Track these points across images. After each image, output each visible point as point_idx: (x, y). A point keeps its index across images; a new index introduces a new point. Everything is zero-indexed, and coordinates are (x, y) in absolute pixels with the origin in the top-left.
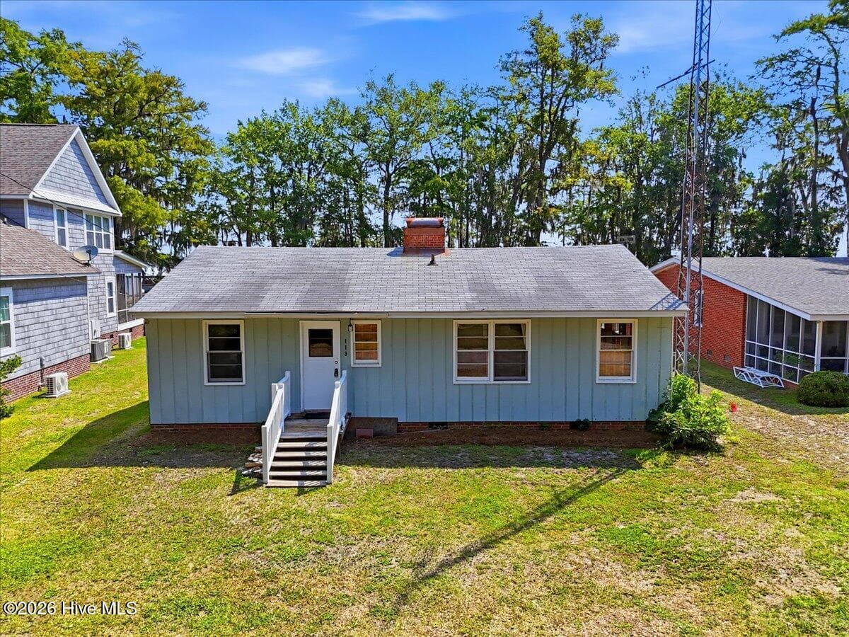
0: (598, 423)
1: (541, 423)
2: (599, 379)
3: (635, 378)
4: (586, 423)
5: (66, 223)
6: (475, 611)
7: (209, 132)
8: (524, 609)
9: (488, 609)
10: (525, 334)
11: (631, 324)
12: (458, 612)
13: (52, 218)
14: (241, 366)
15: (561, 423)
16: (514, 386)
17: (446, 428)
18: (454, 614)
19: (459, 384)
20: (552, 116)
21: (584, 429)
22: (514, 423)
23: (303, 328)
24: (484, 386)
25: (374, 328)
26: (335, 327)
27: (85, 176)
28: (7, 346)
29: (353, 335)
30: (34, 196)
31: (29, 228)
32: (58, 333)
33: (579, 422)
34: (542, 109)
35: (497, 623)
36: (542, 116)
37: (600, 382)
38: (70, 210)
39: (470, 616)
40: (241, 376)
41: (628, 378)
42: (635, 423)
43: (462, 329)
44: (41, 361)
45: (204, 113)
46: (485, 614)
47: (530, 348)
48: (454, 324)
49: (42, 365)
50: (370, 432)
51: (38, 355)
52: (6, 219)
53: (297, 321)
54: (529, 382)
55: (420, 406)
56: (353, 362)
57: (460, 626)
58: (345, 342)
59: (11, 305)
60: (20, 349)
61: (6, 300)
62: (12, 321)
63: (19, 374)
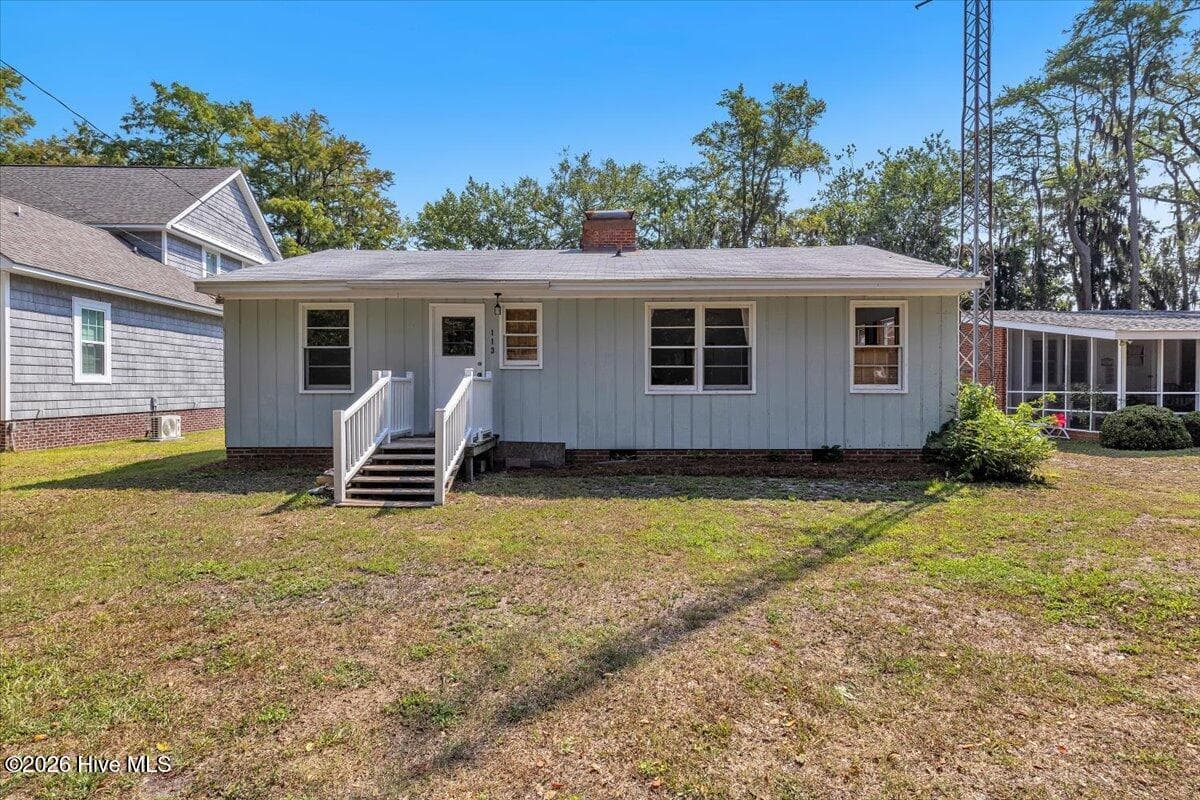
0: (853, 451)
1: (772, 451)
2: (854, 388)
3: (906, 385)
4: (835, 450)
5: (219, 269)
6: (683, 710)
7: (395, 206)
8: (820, 706)
9: (719, 705)
10: (747, 322)
11: (897, 309)
12: (636, 712)
13: (200, 260)
14: (349, 368)
15: (801, 452)
16: (733, 398)
17: (635, 458)
18: (625, 717)
19: (654, 395)
20: (756, 187)
21: (832, 460)
22: (732, 452)
23: (434, 316)
24: (689, 398)
25: (532, 314)
26: (478, 313)
27: (247, 226)
28: (97, 372)
29: (502, 322)
30: (172, 227)
31: (166, 263)
32: (181, 374)
33: (826, 450)
34: (744, 182)
35: (750, 745)
36: (744, 188)
37: (856, 392)
38: (223, 256)
39: (668, 724)
40: (349, 383)
41: (895, 386)
42: (907, 452)
43: (659, 316)
44: (152, 402)
45: (388, 183)
46: (712, 719)
47: (755, 343)
48: (646, 308)
49: (153, 407)
50: (525, 462)
51: (148, 394)
52: (136, 248)
53: (424, 303)
54: (754, 391)
55: (597, 426)
56: (503, 362)
57: (638, 753)
58: (491, 333)
59: (108, 323)
60: (119, 380)
61: (100, 316)
62: (108, 344)
63: (116, 410)
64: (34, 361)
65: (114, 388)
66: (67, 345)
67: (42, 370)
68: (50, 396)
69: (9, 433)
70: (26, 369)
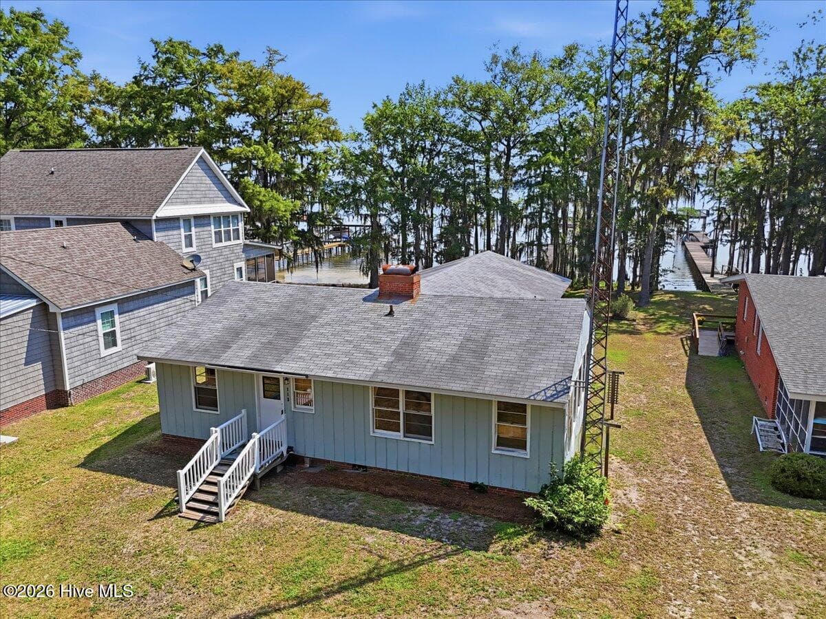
0: (494, 488)
1: (444, 479)
2: (496, 450)
3: (529, 453)
4: (483, 486)
5: (193, 228)
13: (179, 228)
14: (217, 400)
15: (462, 483)
16: (421, 444)
17: (366, 473)
19: (375, 437)
21: (480, 492)
22: (421, 476)
24: (396, 441)
28: (113, 347)
29: (292, 385)
30: (158, 215)
31: (155, 239)
33: (476, 484)
37: (496, 453)
38: (197, 219)
40: (217, 407)
42: (528, 493)
47: (434, 414)
52: (136, 237)
54: (433, 442)
55: (344, 449)
56: (293, 407)
58: (287, 390)
59: (117, 317)
60: (127, 346)
61: (112, 313)
62: (117, 329)
63: (125, 365)
64: (78, 353)
65: (124, 352)
66: (95, 338)
67: (83, 356)
68: (89, 370)
69: (70, 397)
70: (75, 359)
